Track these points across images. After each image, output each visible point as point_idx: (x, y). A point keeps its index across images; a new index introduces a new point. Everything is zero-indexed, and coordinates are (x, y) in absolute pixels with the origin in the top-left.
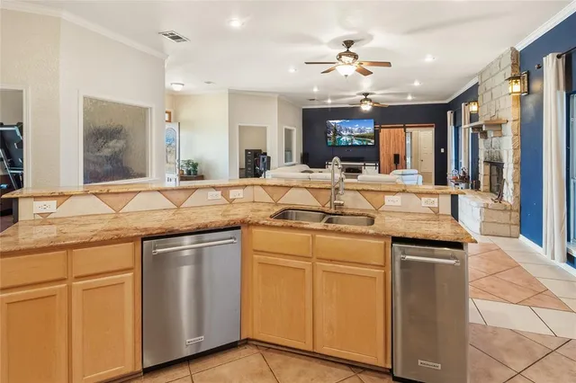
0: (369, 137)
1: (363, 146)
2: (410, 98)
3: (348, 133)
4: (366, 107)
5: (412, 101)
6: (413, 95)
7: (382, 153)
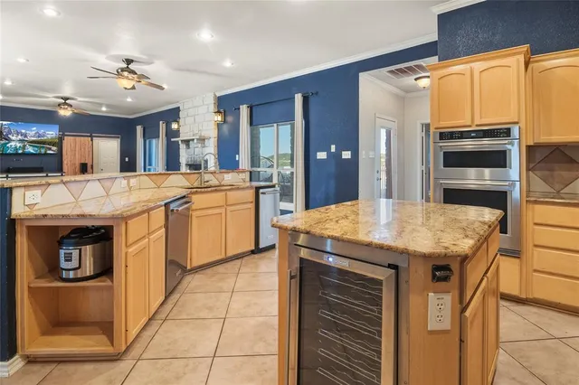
0: (50, 143)
1: (40, 154)
2: (104, 109)
3: (20, 137)
4: (65, 113)
5: (106, 112)
6: (108, 106)
7: (65, 162)
